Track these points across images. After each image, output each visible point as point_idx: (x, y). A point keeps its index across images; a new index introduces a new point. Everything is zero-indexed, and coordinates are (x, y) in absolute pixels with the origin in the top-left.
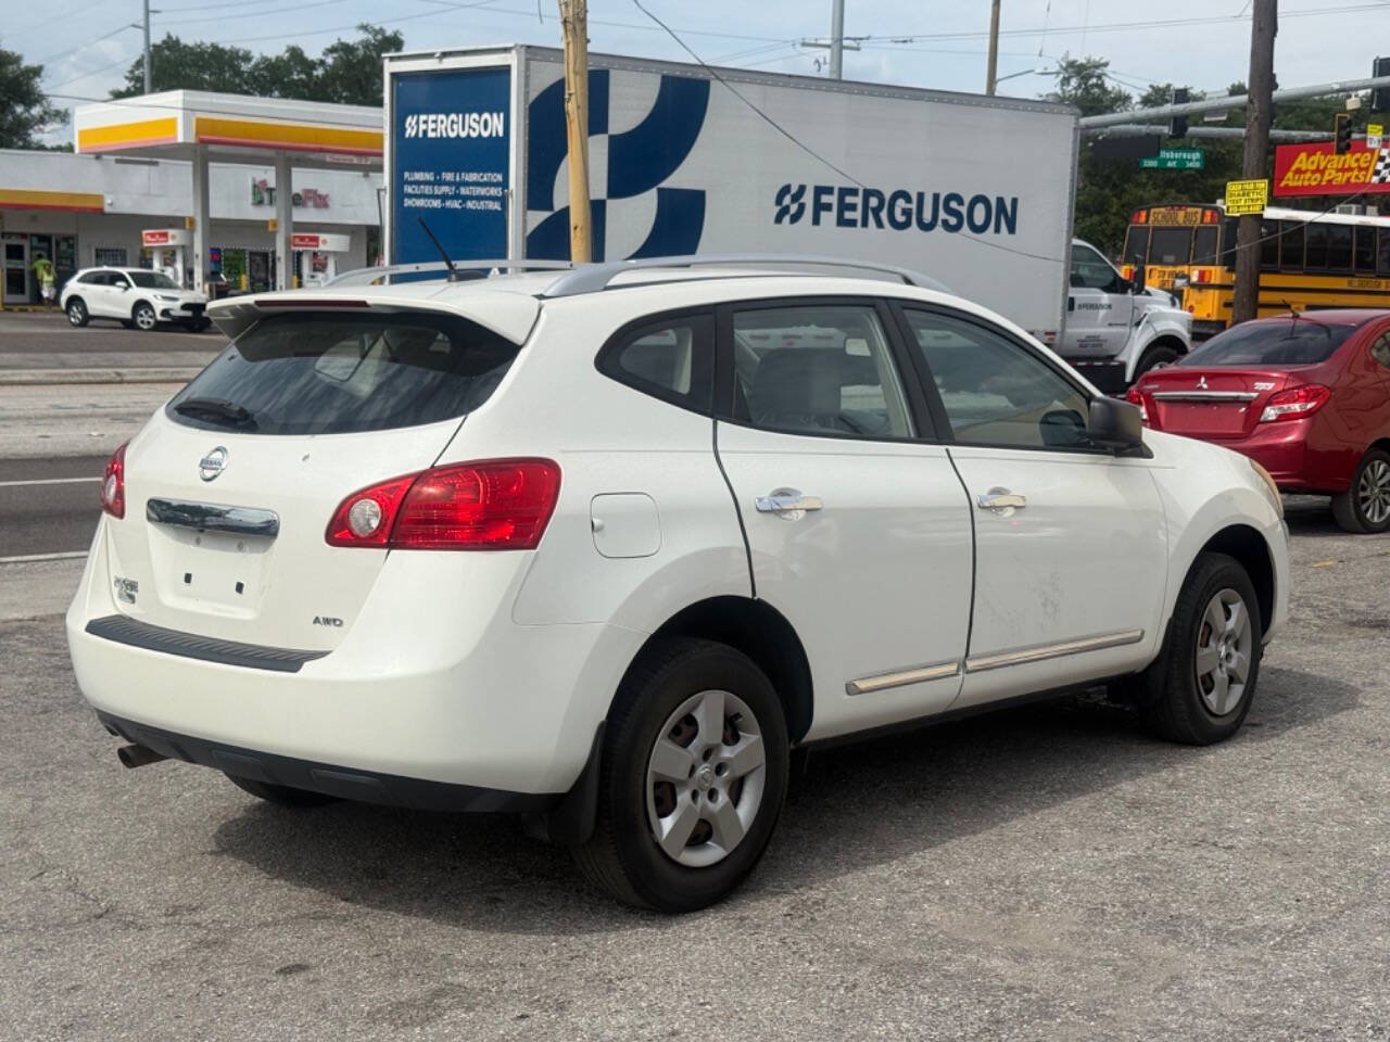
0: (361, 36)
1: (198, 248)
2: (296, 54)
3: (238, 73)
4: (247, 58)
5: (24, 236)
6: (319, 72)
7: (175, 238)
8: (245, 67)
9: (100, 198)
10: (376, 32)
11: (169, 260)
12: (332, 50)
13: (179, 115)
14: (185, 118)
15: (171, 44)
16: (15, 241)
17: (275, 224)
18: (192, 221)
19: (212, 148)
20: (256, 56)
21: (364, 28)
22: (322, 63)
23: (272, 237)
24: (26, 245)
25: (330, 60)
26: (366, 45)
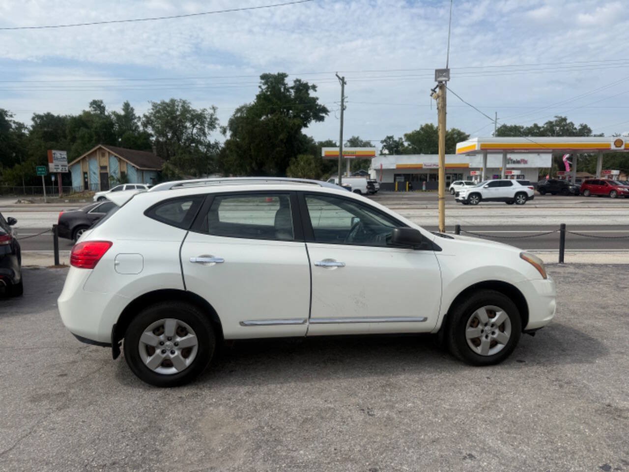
0: (556, 119)
1: (483, 175)
2: (536, 126)
3: (520, 132)
4: (523, 128)
5: (451, 174)
6: (542, 129)
7: (478, 173)
8: (522, 130)
9: (468, 164)
10: (559, 117)
11: (476, 179)
12: (546, 123)
13: (476, 143)
14: (478, 144)
15: (505, 126)
16: (449, 175)
17: (501, 168)
18: (482, 169)
19: (488, 151)
20: (525, 127)
21: (556, 117)
22: (543, 127)
23: (501, 171)
24: (451, 176)
25: (545, 126)
26: (556, 121)
